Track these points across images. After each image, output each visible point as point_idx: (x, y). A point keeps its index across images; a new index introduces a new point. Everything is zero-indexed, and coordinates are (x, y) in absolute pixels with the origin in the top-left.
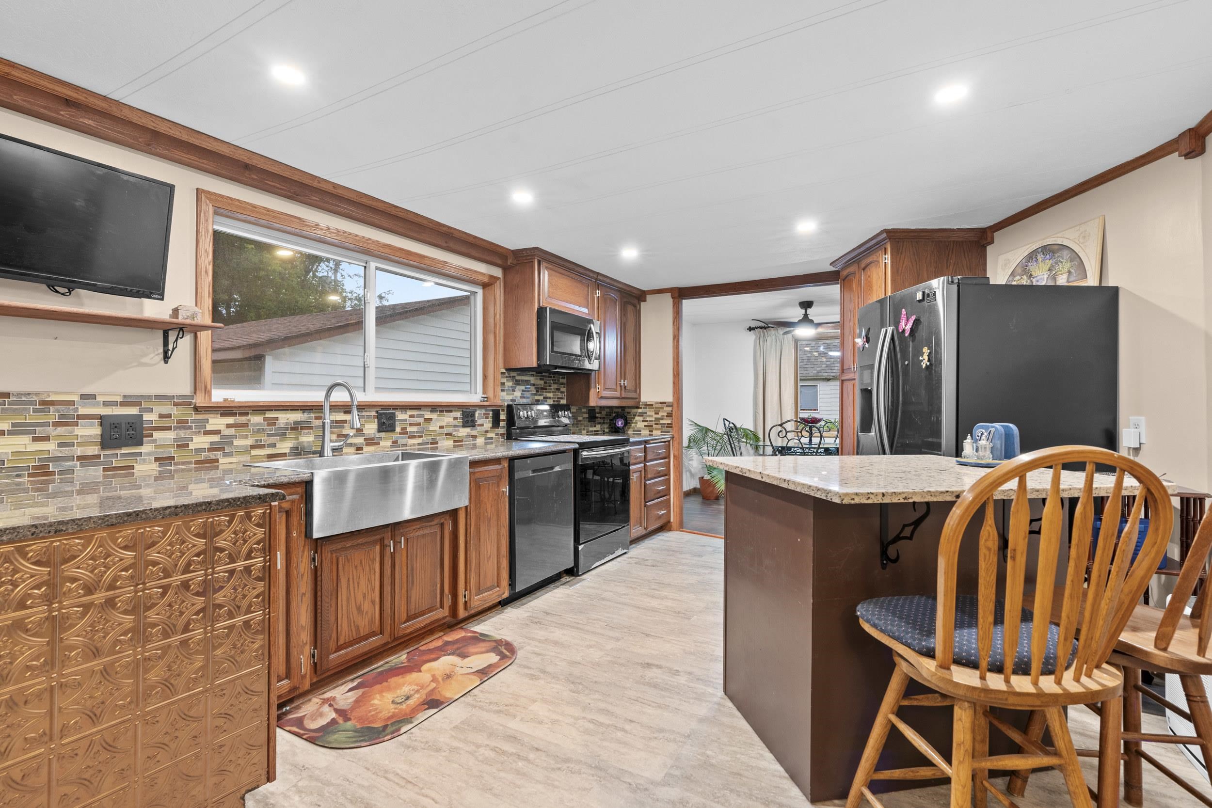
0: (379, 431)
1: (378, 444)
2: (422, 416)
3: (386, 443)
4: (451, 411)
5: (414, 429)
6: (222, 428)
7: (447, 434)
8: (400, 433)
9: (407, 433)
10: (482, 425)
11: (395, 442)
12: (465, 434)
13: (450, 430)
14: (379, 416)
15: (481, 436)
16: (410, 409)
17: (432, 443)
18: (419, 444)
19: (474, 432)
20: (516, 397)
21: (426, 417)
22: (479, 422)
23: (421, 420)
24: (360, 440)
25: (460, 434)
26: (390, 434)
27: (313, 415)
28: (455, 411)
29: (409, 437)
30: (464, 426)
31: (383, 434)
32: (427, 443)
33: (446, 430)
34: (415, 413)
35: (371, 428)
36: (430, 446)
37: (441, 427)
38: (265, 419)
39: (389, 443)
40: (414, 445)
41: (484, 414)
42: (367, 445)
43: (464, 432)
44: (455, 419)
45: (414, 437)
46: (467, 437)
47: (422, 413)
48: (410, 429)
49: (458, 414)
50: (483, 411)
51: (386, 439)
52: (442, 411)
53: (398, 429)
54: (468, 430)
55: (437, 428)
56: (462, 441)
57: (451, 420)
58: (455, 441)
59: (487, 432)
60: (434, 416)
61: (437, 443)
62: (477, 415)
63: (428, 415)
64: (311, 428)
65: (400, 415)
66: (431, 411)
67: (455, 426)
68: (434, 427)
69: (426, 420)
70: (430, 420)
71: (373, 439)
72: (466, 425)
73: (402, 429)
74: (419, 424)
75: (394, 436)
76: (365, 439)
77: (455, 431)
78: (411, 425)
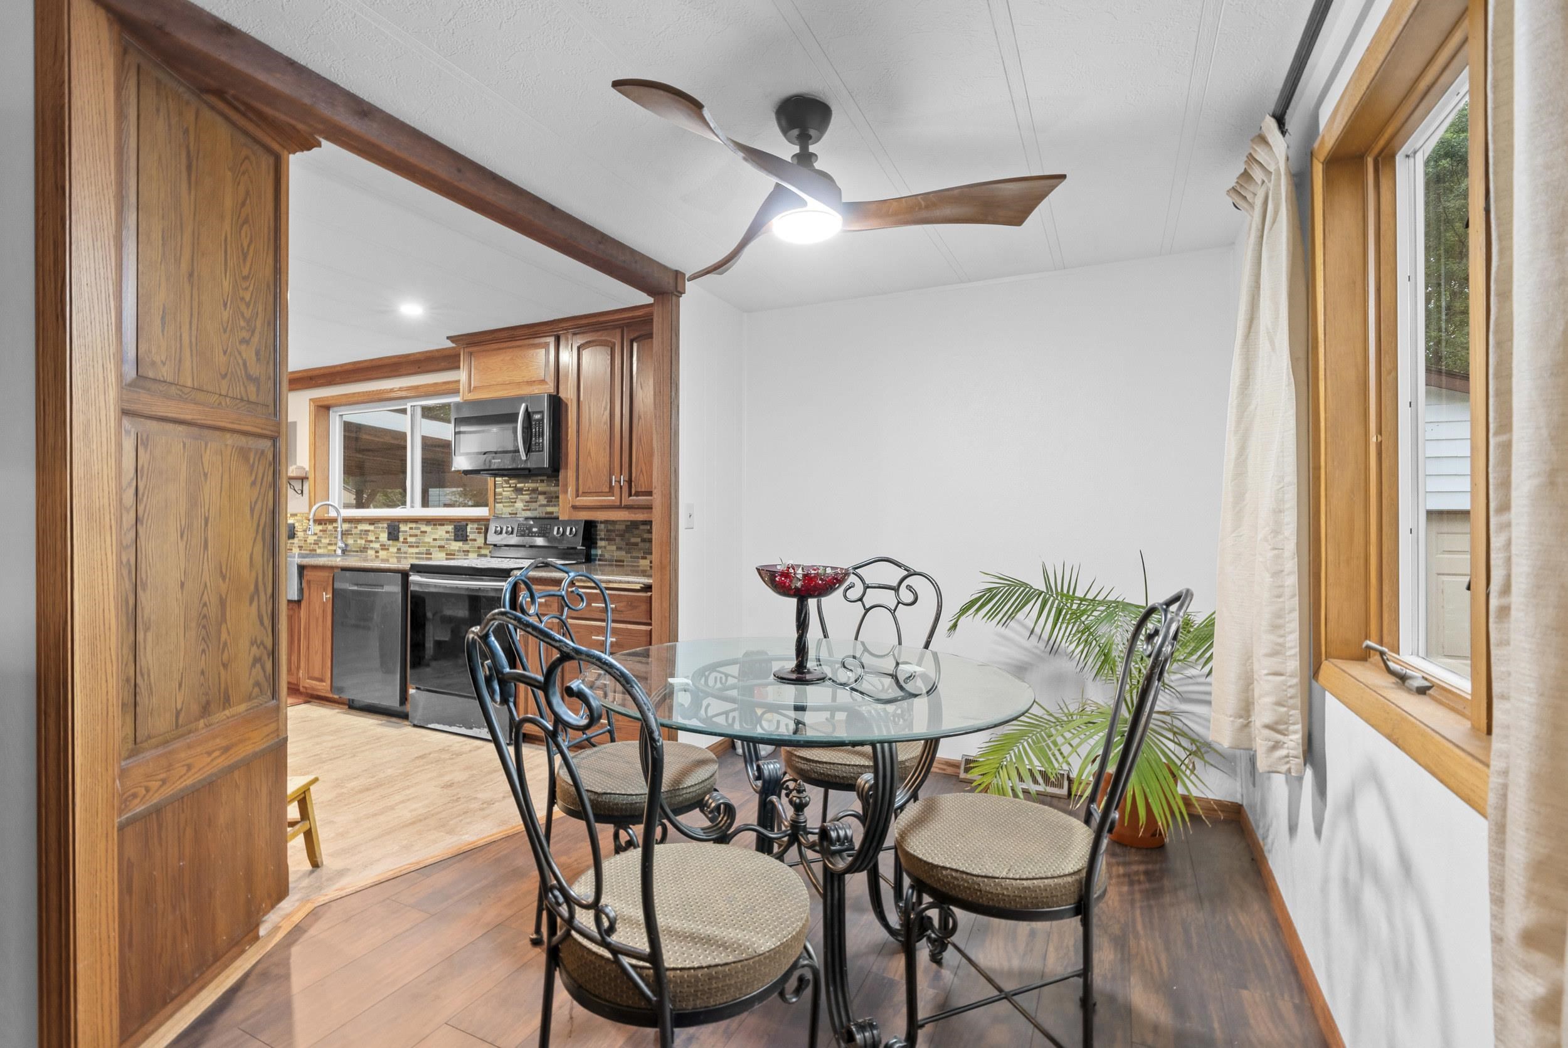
0: (389, 540)
1: (388, 549)
2: (419, 528)
3: (393, 550)
4: (443, 525)
5: (413, 539)
6: (318, 532)
7: (439, 547)
8: (403, 543)
9: (407, 543)
10: (475, 540)
11: (399, 549)
12: (457, 548)
13: (442, 543)
14: (389, 527)
15: (474, 552)
16: (411, 522)
17: (427, 554)
18: (416, 553)
19: (466, 547)
20: (517, 509)
21: (423, 529)
22: (471, 536)
23: (418, 532)
24: (377, 546)
25: (452, 548)
26: (396, 543)
27: (353, 526)
28: (447, 524)
29: (409, 546)
30: (455, 540)
31: (391, 542)
32: (422, 554)
33: (439, 543)
34: (414, 525)
35: (384, 537)
36: (425, 556)
37: (435, 540)
38: (334, 527)
39: (395, 550)
40: (413, 553)
41: (477, 529)
42: (382, 549)
43: (456, 546)
44: (447, 532)
45: (413, 547)
46: (459, 551)
47: (418, 526)
48: (410, 539)
49: (450, 528)
50: (476, 526)
51: (393, 546)
52: (435, 525)
53: (401, 539)
54: (460, 544)
55: (431, 540)
56: (454, 555)
57: (444, 533)
58: (447, 554)
59: (479, 548)
60: (428, 529)
61: (431, 554)
62: (469, 530)
63: (424, 528)
64: (352, 534)
65: (403, 527)
66: (426, 525)
67: (447, 540)
68: (428, 539)
69: (422, 532)
70: (425, 532)
71: (385, 545)
72: (457, 539)
73: (404, 539)
74: (416, 536)
75: (399, 545)
76: (381, 545)
77: (447, 544)
78: (411, 536)
